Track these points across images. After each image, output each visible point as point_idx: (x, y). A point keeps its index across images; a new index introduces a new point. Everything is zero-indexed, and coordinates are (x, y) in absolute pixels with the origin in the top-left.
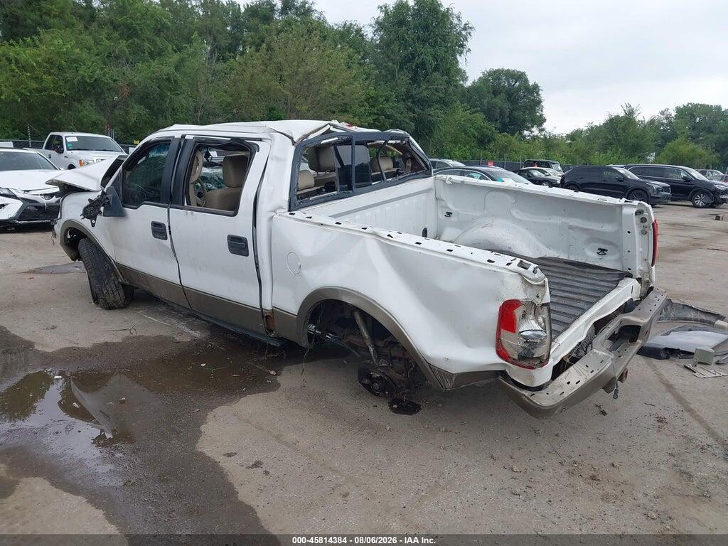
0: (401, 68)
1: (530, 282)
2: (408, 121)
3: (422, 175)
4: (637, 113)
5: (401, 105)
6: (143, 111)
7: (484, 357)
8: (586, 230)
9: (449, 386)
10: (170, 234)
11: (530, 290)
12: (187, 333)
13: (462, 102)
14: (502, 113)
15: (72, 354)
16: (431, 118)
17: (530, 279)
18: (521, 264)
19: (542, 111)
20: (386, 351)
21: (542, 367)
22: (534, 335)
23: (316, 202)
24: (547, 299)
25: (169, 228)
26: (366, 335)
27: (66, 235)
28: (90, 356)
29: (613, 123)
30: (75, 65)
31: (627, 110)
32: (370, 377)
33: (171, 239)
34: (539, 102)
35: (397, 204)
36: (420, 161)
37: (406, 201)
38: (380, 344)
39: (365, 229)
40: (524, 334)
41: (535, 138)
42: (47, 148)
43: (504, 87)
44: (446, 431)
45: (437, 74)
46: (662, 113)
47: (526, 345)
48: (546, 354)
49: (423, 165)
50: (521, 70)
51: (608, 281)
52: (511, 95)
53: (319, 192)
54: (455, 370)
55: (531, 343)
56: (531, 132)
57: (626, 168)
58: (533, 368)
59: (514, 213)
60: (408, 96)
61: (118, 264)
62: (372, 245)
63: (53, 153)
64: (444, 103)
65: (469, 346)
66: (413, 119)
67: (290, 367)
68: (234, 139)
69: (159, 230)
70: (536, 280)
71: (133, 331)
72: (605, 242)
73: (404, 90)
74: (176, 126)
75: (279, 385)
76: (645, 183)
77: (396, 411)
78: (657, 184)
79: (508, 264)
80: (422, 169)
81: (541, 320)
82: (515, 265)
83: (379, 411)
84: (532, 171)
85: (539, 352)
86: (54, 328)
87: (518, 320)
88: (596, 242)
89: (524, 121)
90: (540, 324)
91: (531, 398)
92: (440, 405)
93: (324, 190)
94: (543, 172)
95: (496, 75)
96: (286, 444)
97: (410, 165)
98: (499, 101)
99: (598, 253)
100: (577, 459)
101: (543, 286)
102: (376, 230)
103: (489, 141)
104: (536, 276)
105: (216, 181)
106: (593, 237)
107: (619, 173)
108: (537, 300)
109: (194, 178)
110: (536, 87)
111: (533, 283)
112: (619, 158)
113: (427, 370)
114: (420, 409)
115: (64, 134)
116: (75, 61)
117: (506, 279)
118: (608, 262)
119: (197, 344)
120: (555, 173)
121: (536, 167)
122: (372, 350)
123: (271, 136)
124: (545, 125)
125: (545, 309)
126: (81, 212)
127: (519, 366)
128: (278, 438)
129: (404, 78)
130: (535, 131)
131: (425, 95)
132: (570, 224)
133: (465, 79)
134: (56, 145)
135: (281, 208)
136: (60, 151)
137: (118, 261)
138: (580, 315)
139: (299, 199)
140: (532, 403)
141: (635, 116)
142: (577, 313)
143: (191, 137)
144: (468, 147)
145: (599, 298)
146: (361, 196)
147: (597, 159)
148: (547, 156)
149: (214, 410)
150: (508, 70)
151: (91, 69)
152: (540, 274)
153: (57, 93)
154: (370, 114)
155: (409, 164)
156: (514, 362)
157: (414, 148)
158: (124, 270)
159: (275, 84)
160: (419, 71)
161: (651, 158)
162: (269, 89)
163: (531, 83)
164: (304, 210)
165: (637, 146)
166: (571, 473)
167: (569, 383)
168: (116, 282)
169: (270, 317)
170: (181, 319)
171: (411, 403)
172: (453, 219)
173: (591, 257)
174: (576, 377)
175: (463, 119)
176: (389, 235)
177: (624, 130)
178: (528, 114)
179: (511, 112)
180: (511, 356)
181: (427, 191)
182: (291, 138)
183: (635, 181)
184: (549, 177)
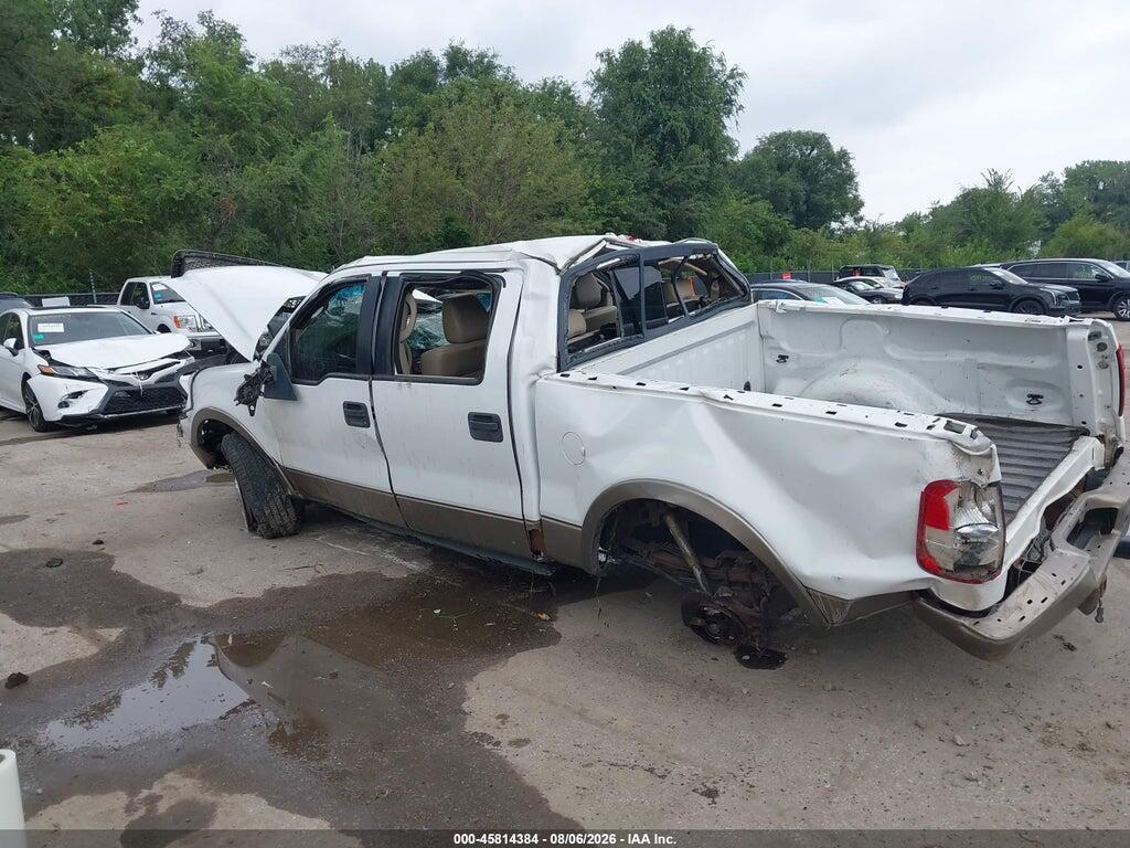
0: (640, 144)
1: (968, 451)
2: (654, 220)
3: (737, 304)
4: (1007, 183)
5: (643, 198)
6: (260, 237)
7: (899, 570)
8: (1006, 367)
9: (838, 619)
10: (374, 417)
11: (966, 464)
12: (399, 566)
13: (733, 187)
14: (794, 200)
15: (238, 607)
16: (690, 214)
17: (966, 448)
18: (948, 427)
19: (856, 190)
20: (721, 573)
21: (992, 579)
22: (979, 531)
23: (592, 355)
24: (997, 475)
25: (373, 410)
26: (687, 550)
27: (199, 432)
28: (267, 609)
29: (969, 199)
30: (157, 176)
31: (991, 179)
32: (703, 615)
33: (376, 426)
34: (851, 177)
35: (705, 350)
36: (733, 282)
37: (718, 345)
38: (710, 563)
39: (686, 389)
40: (963, 530)
41: (849, 232)
42: (125, 302)
43: (794, 158)
44: (834, 689)
45: (695, 148)
46: (1044, 179)
47: (967, 548)
48: (997, 559)
49: (738, 288)
50: (818, 130)
51: (1054, 444)
52: (806, 171)
53: (594, 340)
54: (851, 594)
55: (973, 545)
56: (843, 223)
57: (1005, 267)
58: (980, 583)
59: (888, 350)
60: (653, 183)
61: (285, 469)
62: (699, 414)
63: (134, 310)
64: (708, 189)
65: (871, 556)
66: (662, 218)
67: (567, 606)
68: (465, 272)
69: (356, 414)
70: (977, 449)
71: (319, 568)
72: (1037, 384)
73: (646, 174)
74: (367, 260)
75: (559, 636)
76: (1037, 288)
77: (749, 664)
78: (1055, 289)
79: (930, 427)
80: (736, 293)
81: (987, 508)
82: (940, 428)
83: (723, 667)
84: (853, 284)
85: (988, 557)
86: (201, 571)
87: (951, 510)
88: (1022, 386)
89: (830, 207)
90: (984, 514)
91: (976, 628)
92: (815, 651)
93: (602, 336)
94: (871, 283)
95: (781, 141)
96: (597, 723)
97: (718, 289)
98: (788, 180)
99: (1029, 402)
100: (1049, 720)
101: (989, 456)
102: (705, 390)
103: (782, 243)
104: (977, 442)
105: (421, 335)
106: (1017, 378)
107: (995, 276)
108: (980, 478)
109: (405, 334)
110: (844, 155)
111: (971, 453)
112: (986, 253)
113: (804, 598)
114: (786, 659)
115: (148, 280)
116: (155, 170)
117: (928, 450)
118: (1046, 414)
119: (419, 581)
120: (890, 282)
121: (858, 277)
122: (698, 573)
123: (524, 264)
124: (862, 212)
125: (994, 490)
126: (235, 395)
127: (956, 579)
128: (582, 714)
129: (644, 158)
130: (849, 222)
131: (680, 180)
132: (980, 360)
133: (734, 151)
134: (138, 297)
135: (546, 367)
136: (145, 306)
137: (287, 464)
138: (1028, 498)
139: (571, 353)
140: (975, 636)
141: (1004, 187)
142: (1023, 494)
143: (397, 274)
144: (749, 254)
145: (1050, 470)
146: (656, 340)
147: (952, 257)
148: (872, 259)
149: (474, 679)
150: (799, 133)
151: (180, 181)
152: (982, 439)
153: (132, 220)
154: (597, 216)
155: (716, 288)
156: (947, 575)
157: (724, 264)
158: (297, 477)
159: (453, 183)
160: (668, 145)
161: (1035, 249)
162: (443, 191)
163: (836, 149)
164: (580, 368)
165: (1013, 232)
166: (1046, 742)
167: (1030, 602)
168: (284, 497)
169: (538, 532)
170: (384, 545)
171: (768, 651)
172: (790, 365)
173: (1017, 408)
174: (1039, 593)
175: (739, 212)
176: (726, 397)
177: (990, 211)
178: (835, 197)
179: (808, 195)
180: (942, 566)
181: (747, 326)
182: (553, 265)
183: (1021, 286)
184: (881, 290)
